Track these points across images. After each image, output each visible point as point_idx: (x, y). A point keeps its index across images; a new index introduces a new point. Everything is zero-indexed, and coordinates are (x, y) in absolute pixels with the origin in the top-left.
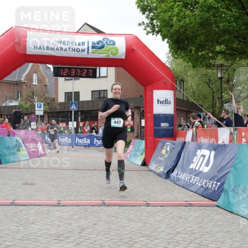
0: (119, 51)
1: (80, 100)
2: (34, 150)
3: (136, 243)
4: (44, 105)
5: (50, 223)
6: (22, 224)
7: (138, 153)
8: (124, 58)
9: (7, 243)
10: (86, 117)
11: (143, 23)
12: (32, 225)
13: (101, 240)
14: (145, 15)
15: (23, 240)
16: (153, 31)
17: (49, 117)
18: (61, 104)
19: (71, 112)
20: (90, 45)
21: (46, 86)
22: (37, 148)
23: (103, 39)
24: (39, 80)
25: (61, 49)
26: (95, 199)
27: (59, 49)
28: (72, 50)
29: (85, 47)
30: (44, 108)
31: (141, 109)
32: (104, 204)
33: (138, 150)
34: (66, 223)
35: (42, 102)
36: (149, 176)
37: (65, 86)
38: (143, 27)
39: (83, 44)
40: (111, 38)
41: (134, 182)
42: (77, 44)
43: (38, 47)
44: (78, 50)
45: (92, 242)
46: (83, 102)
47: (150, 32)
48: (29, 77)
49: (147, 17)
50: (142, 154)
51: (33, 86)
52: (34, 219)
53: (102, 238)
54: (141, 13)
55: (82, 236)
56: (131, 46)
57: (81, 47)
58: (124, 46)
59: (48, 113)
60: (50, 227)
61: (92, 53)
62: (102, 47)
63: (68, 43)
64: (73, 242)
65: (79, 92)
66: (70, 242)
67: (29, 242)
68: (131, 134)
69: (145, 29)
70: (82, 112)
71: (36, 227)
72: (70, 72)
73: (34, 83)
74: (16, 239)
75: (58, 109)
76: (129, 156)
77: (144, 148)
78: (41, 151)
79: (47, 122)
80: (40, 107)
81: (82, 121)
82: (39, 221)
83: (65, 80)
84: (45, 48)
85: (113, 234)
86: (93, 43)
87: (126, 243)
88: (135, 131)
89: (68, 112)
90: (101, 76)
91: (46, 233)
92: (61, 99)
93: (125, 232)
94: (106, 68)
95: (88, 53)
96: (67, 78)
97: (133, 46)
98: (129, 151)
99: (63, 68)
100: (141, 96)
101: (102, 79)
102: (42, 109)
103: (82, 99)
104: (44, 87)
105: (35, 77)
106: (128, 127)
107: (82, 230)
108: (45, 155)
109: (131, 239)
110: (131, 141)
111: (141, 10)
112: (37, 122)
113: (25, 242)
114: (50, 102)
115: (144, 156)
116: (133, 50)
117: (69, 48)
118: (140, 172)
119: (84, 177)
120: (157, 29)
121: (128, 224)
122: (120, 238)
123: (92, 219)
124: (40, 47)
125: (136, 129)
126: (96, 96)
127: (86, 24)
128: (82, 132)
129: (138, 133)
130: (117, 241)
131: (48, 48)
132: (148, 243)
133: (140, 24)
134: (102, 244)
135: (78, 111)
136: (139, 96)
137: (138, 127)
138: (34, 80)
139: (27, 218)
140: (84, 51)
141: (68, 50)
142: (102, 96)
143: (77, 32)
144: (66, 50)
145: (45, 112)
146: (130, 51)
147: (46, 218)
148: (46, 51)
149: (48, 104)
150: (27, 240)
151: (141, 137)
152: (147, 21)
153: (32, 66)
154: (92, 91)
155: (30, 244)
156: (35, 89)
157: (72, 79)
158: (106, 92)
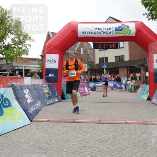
0: (132, 32)
1: (108, 62)
2: (83, 91)
3: (148, 146)
4: (88, 66)
5: (95, 133)
6: (80, 133)
7: (145, 93)
8: (135, 35)
9: (73, 143)
10: (112, 72)
11: (146, 13)
12: (86, 134)
13: (126, 144)
14: (147, 9)
15: (81, 142)
16: (153, 18)
17: (90, 72)
18: (97, 65)
19: (103, 69)
20: (114, 29)
21: (88, 54)
22: (85, 90)
23: (122, 25)
24: (84, 52)
25: (97, 32)
26: (120, 120)
27: (96, 33)
28: (104, 32)
29: (111, 30)
30: (88, 67)
31: (145, 66)
32: (126, 123)
33: (144, 91)
34: (105, 133)
35: (86, 64)
36: (152, 106)
37: (99, 54)
38: (146, 16)
39: (110, 29)
40: (126, 24)
41: (143, 110)
42: (106, 29)
43: (84, 32)
44: (107, 33)
45: (121, 145)
46: (110, 63)
47: (150, 19)
48: (79, 50)
49: (148, 10)
50: (147, 93)
51: (81, 55)
52: (87, 130)
53: (127, 143)
54: (144, 7)
55: (115, 141)
56: (139, 28)
57: (109, 31)
58: (135, 28)
59: (90, 70)
60: (96, 135)
61: (115, 34)
62: (121, 30)
63: (101, 29)
64: (110, 144)
65: (107, 57)
66: (108, 144)
67: (85, 143)
68: (140, 81)
69: (147, 17)
70: (110, 69)
71: (88, 135)
72: (103, 46)
73: (82, 53)
74: (77, 141)
75: (96, 67)
76: (139, 94)
77: (148, 89)
78: (87, 92)
79: (90, 75)
80: (86, 67)
81: (110, 74)
82: (89, 132)
83: (99, 50)
84: (88, 33)
85: (133, 140)
86: (116, 28)
87: (142, 146)
88: (142, 80)
89: (101, 69)
90: (120, 47)
91: (94, 139)
92: (97, 62)
93: (140, 140)
94: (123, 42)
95: (113, 34)
96: (100, 49)
97: (140, 28)
98: (139, 92)
99: (99, 44)
100: (145, 58)
101: (121, 49)
102: (87, 68)
103: (109, 61)
104: (87, 55)
105: (82, 50)
106: (138, 77)
107: (114, 138)
108: (89, 94)
109: (144, 144)
110: (139, 86)
111: (145, 6)
112: (84, 75)
113: (82, 143)
114: (91, 64)
115: (148, 94)
116: (140, 30)
117: (102, 32)
118: (147, 104)
119: (113, 107)
120: (154, 17)
121: (142, 135)
122: (137, 143)
123: (120, 131)
124: (85, 32)
125: (142, 78)
126: (117, 59)
127: (110, 17)
128: (110, 81)
129: (144, 81)
130: (136, 145)
131: (90, 33)
132: (155, 147)
133: (144, 15)
134: (127, 146)
135: (107, 69)
136: (144, 59)
137: (143, 77)
138: (81, 52)
139: (83, 130)
140: (111, 33)
141: (101, 33)
142: (121, 59)
143: (106, 22)
144: (100, 33)
145: (88, 70)
146: (138, 31)
147: (93, 130)
148: (89, 34)
149: (90, 65)
150: (84, 142)
151: (146, 83)
152: (148, 12)
153: (80, 43)
154: (115, 57)
155: (85, 144)
156: (82, 57)
157: (103, 50)
158: (123, 56)
